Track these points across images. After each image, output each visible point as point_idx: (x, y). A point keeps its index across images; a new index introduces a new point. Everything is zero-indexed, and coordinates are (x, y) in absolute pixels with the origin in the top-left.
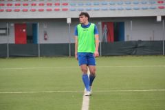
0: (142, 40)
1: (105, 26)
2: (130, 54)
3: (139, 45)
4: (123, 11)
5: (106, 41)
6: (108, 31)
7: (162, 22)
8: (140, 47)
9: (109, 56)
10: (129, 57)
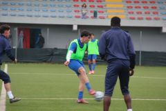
0: (59, 48)
1: (22, 32)
2: (45, 62)
3: (55, 53)
4: (39, 18)
5: (22, 47)
6: (24, 37)
7: (77, 31)
8: (56, 55)
9: (24, 62)
10: (44, 64)
